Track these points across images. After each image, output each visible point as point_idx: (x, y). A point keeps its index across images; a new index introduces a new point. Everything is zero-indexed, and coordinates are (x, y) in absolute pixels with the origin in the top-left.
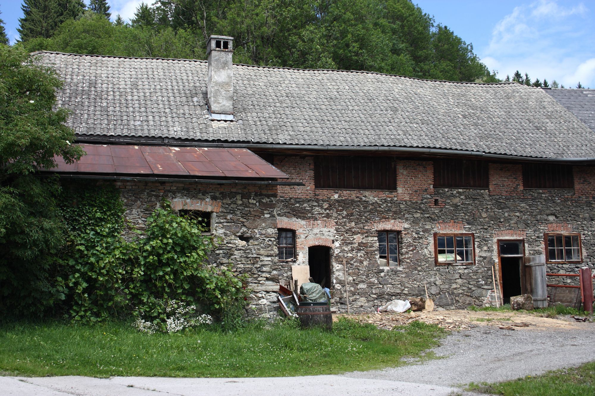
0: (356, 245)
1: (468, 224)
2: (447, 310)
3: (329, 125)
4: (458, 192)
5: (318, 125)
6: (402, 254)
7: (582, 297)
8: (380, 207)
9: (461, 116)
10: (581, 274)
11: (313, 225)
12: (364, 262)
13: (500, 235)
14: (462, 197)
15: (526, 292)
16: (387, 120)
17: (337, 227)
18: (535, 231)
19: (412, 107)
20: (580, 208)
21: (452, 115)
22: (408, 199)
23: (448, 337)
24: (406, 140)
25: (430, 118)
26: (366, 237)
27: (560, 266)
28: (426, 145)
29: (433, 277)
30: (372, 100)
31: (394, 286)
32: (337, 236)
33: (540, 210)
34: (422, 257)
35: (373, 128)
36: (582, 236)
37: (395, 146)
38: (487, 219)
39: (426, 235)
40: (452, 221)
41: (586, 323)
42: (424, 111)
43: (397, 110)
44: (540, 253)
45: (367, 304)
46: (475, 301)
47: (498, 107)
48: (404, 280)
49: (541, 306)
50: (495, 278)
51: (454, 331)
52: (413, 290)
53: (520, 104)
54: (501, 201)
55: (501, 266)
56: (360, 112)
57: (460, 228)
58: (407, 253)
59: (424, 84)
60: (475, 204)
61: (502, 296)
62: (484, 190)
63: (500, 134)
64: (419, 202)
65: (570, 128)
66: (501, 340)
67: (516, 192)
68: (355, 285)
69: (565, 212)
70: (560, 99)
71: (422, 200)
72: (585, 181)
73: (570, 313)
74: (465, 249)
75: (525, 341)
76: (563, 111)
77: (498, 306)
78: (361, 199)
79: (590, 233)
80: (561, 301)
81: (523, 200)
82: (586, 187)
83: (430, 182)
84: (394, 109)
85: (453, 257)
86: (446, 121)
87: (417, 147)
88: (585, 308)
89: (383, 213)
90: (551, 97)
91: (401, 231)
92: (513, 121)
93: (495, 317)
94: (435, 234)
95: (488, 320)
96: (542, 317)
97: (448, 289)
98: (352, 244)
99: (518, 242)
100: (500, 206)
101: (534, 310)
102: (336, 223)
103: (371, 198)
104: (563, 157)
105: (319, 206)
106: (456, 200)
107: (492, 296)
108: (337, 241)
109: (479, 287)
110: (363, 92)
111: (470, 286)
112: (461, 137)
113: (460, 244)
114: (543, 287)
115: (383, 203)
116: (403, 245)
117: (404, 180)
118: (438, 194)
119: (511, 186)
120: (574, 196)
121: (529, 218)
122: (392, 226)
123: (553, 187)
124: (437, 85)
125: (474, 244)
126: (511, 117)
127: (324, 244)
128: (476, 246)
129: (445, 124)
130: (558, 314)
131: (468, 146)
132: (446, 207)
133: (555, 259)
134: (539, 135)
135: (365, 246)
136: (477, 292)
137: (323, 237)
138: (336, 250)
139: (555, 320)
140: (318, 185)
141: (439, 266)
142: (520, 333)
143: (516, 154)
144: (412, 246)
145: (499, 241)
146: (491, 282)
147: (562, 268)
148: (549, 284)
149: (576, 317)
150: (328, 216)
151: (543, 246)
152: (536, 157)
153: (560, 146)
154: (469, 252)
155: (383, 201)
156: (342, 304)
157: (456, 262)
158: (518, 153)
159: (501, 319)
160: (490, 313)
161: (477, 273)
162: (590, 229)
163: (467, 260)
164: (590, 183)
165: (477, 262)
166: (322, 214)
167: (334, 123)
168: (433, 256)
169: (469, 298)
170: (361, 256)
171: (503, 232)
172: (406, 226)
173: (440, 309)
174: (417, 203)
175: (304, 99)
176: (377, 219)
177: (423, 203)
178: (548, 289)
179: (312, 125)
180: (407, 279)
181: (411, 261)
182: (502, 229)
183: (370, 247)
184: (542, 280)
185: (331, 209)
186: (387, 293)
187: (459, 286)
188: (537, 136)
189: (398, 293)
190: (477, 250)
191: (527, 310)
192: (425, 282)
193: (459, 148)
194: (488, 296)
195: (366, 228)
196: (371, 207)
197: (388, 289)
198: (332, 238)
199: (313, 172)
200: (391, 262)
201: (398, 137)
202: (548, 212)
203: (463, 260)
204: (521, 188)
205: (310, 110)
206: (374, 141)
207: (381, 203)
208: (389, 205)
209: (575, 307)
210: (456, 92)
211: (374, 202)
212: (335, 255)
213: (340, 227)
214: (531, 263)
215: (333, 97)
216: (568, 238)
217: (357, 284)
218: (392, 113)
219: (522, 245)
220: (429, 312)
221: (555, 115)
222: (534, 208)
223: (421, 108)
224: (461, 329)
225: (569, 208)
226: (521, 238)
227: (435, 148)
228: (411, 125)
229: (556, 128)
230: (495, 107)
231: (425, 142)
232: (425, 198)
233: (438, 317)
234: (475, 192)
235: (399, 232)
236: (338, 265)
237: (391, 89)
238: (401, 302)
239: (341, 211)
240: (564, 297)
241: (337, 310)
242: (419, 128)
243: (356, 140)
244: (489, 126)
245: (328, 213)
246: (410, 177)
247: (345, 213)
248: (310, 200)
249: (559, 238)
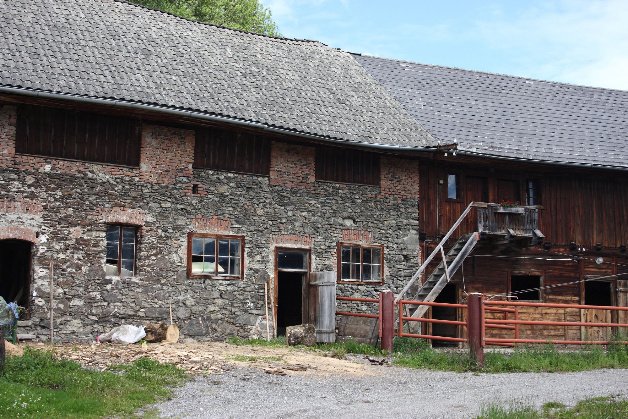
0: (72, 242)
1: (238, 222)
2: (199, 341)
3: (45, 62)
4: (227, 178)
5: (28, 60)
6: (140, 259)
7: (381, 331)
8: (113, 189)
9: (239, 74)
10: (381, 299)
11: (8, 207)
12: (83, 268)
13: (279, 240)
14: (232, 184)
15: (308, 320)
16: (134, 65)
17: (46, 213)
18: (326, 239)
19: (173, 53)
20: (385, 212)
21: (228, 71)
22: (156, 181)
23: (188, 384)
24: (158, 96)
25: (197, 71)
26: (88, 230)
27: (355, 287)
28: (186, 106)
29: (183, 294)
30: (117, 37)
31: (125, 305)
32: (43, 227)
33: (334, 210)
34: (169, 266)
35: (113, 74)
36: (385, 249)
37: (140, 101)
38: (263, 218)
39: (178, 234)
40: (215, 217)
41: (384, 367)
42: (190, 61)
43: (151, 55)
44: (329, 268)
45: (82, 330)
46: (238, 331)
47: (291, 69)
48: (140, 296)
49: (326, 341)
50: (268, 299)
51: (199, 375)
52: (152, 312)
53: (320, 69)
54: (285, 194)
55: (277, 284)
56: (96, 50)
57: (226, 228)
58: (147, 258)
59: (195, 26)
60: (249, 195)
61: (275, 325)
62: (263, 177)
63: (291, 103)
64: (171, 186)
65: (380, 106)
66: (264, 392)
67: (305, 184)
68: (66, 301)
69: (367, 216)
70: (372, 70)
71: (175, 184)
72: (394, 177)
73: (362, 352)
74: (230, 257)
75: (299, 393)
76: (374, 85)
77: (269, 338)
78: (86, 175)
79: (395, 246)
80: (353, 335)
81: (314, 195)
82: (395, 185)
83: (188, 159)
84: (147, 52)
85: (212, 268)
86: (219, 77)
87: (173, 106)
88: (383, 346)
89: (117, 198)
90: (360, 65)
91: (141, 226)
92: (309, 89)
93: (262, 355)
94: (190, 235)
95: (252, 360)
96: (326, 356)
97: (203, 312)
98: (66, 239)
99: (302, 252)
100: (282, 200)
101: (317, 346)
102: (45, 207)
103: (101, 175)
104: (369, 141)
105: (19, 180)
106: (223, 189)
107: (262, 324)
108: (43, 233)
109: (246, 311)
110: (105, 24)
111: (233, 309)
112: (237, 101)
113: (223, 249)
114: (330, 315)
115: (118, 183)
116: (143, 246)
117: (152, 153)
118: (199, 177)
119: (299, 175)
120: (379, 196)
121: (320, 220)
122: (128, 218)
123: (354, 182)
124: (213, 31)
125: (243, 251)
126: (307, 83)
127: (22, 238)
128: (245, 254)
129: (216, 81)
130: (348, 353)
131: (245, 114)
132: (209, 196)
133: (349, 278)
134: (341, 110)
135: (85, 245)
136: (243, 318)
137: (22, 227)
138: (41, 247)
139: (342, 362)
140: (20, 149)
141: (192, 279)
142: (293, 380)
143: (308, 131)
144: (156, 248)
145: (277, 248)
146: (262, 305)
147: (357, 290)
148: (338, 310)
149: (370, 358)
150: (32, 196)
151: (335, 259)
152: (335, 138)
153: (366, 127)
154: (236, 262)
155: (119, 180)
156: (43, 327)
157: (217, 275)
158: (311, 129)
159: (269, 358)
160: (255, 348)
161: (245, 291)
162: (396, 240)
163: (232, 272)
164: (400, 180)
165: (245, 276)
166: (23, 192)
167: (54, 60)
168: (185, 264)
169: (231, 327)
170: (79, 259)
171: (284, 238)
172: (150, 219)
173: (189, 340)
174: (167, 187)
175: (12, 21)
176: (107, 206)
177: (176, 189)
178: (338, 318)
179: (19, 58)
180: (145, 296)
181: (153, 270)
182: (283, 233)
183: (93, 246)
184: (330, 306)
185: (38, 186)
186: (114, 315)
187: (218, 309)
188: (339, 111)
189: (131, 315)
190: (247, 260)
191: (307, 346)
192: (171, 301)
193: (233, 114)
194: (257, 324)
195: (90, 217)
196: (99, 187)
197: (116, 308)
198: (36, 229)
199: (14, 128)
200: (123, 270)
201: (148, 90)
202: (345, 214)
203: (226, 272)
204: (312, 179)
205: (19, 38)
206: (110, 91)
207: (115, 183)
208: (127, 187)
209: (370, 343)
210: (237, 43)
211: (105, 181)
212: (38, 255)
213: (49, 214)
214: (318, 282)
215: (59, 24)
216: (367, 251)
217: (70, 300)
218: (143, 57)
219: (307, 256)
220: (171, 344)
221: (364, 88)
222: (327, 208)
223: (186, 56)
224: (209, 371)
225: (371, 210)
226: (307, 247)
227: (198, 110)
228: (168, 77)
229: (364, 105)
230: (287, 68)
231: (186, 101)
232: (180, 182)
233: (179, 353)
234: (250, 179)
235: (138, 228)
236: (41, 270)
237: (147, 26)
238: (132, 329)
239: (54, 190)
240: (356, 329)
241: (34, 336)
242: (180, 82)
243: (82, 87)
244: (276, 91)
245: (32, 192)
246: (161, 150)
247: (59, 193)
248: (6, 170)
249: (356, 249)
